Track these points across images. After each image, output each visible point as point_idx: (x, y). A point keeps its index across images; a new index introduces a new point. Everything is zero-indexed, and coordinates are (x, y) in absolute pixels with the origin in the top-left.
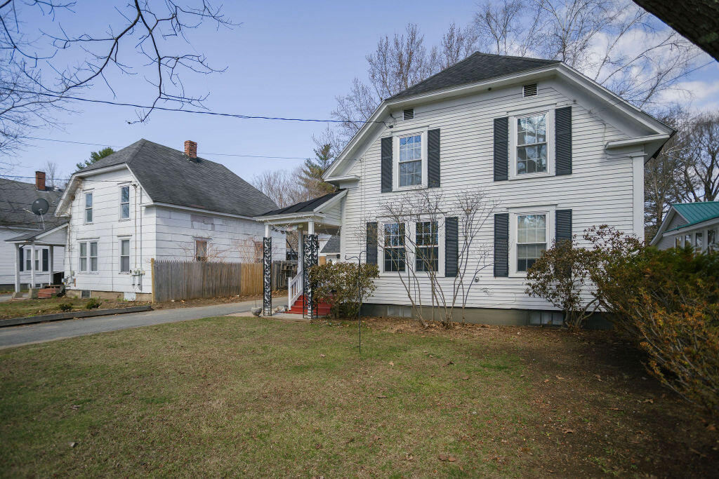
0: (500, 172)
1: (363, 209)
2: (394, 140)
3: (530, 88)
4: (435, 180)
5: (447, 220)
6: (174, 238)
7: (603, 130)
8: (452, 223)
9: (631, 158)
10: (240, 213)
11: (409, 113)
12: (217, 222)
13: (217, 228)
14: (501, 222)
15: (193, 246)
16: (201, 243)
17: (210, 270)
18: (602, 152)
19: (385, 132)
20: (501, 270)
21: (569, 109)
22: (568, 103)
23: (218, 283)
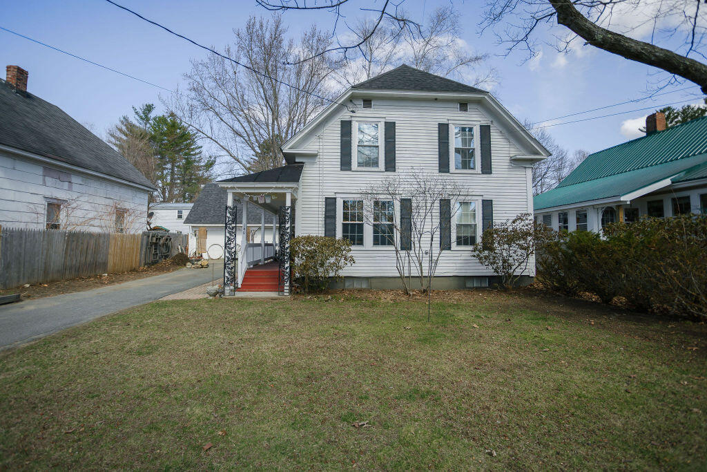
0: (444, 166)
1: (321, 184)
2: (353, 123)
3: (464, 106)
4: (391, 165)
5: (402, 201)
6: (18, 196)
7: (508, 146)
8: (406, 204)
9: (525, 168)
10: (105, 172)
11: (367, 102)
12: (76, 180)
13: (75, 187)
14: (445, 206)
15: (42, 210)
16: (54, 206)
17: (75, 242)
18: (508, 161)
19: (345, 115)
20: (445, 245)
21: (489, 127)
22: (488, 122)
23: (83, 259)
